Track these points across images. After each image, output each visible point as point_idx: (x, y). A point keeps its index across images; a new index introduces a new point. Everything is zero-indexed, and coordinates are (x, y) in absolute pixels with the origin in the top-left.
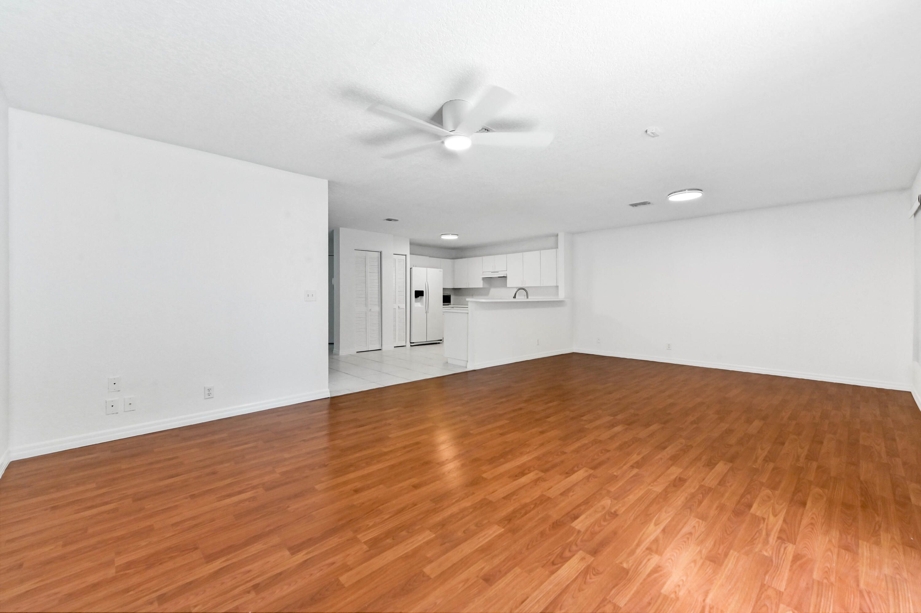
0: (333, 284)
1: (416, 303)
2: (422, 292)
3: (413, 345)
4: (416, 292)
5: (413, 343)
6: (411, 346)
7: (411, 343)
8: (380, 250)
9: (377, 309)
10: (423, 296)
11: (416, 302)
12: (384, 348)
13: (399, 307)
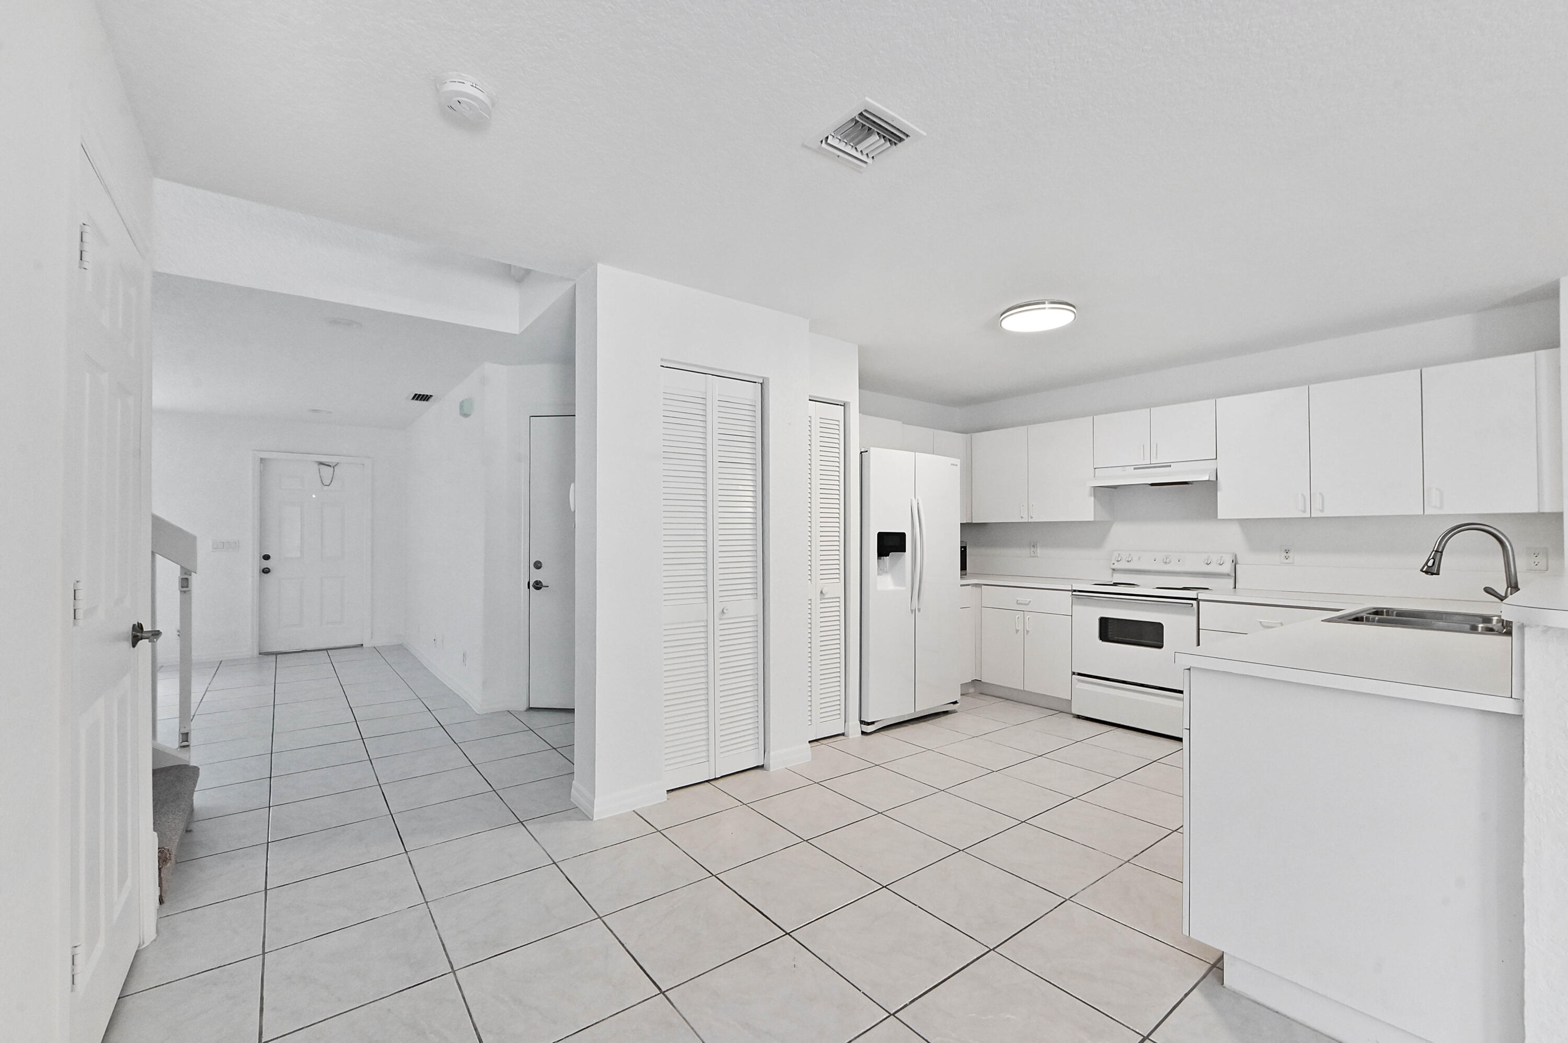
0: (572, 510)
1: (879, 577)
2: (902, 536)
3: (870, 730)
4: (882, 536)
5: (873, 723)
6: (863, 733)
7: (862, 722)
8: (758, 372)
9: (750, 607)
10: (905, 551)
11: (881, 571)
12: (776, 763)
13: (822, 592)
